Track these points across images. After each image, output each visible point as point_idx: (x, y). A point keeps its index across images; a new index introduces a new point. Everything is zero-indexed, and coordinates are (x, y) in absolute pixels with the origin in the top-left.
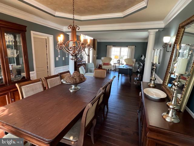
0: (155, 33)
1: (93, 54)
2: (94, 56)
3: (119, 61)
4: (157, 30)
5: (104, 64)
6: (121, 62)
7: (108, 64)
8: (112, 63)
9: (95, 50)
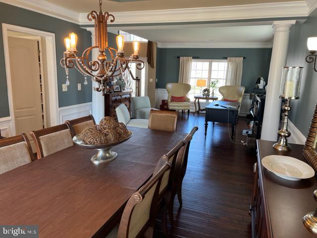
0: (287, 29)
1: (149, 76)
2: (151, 80)
3: (206, 92)
4: (294, 22)
5: (174, 99)
6: (211, 93)
7: (183, 99)
8: (191, 96)
9: (153, 67)
